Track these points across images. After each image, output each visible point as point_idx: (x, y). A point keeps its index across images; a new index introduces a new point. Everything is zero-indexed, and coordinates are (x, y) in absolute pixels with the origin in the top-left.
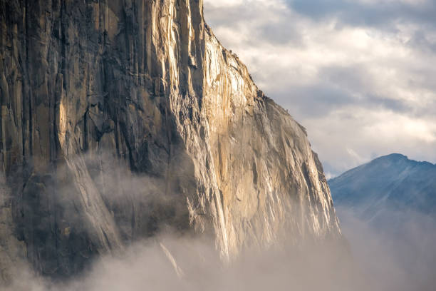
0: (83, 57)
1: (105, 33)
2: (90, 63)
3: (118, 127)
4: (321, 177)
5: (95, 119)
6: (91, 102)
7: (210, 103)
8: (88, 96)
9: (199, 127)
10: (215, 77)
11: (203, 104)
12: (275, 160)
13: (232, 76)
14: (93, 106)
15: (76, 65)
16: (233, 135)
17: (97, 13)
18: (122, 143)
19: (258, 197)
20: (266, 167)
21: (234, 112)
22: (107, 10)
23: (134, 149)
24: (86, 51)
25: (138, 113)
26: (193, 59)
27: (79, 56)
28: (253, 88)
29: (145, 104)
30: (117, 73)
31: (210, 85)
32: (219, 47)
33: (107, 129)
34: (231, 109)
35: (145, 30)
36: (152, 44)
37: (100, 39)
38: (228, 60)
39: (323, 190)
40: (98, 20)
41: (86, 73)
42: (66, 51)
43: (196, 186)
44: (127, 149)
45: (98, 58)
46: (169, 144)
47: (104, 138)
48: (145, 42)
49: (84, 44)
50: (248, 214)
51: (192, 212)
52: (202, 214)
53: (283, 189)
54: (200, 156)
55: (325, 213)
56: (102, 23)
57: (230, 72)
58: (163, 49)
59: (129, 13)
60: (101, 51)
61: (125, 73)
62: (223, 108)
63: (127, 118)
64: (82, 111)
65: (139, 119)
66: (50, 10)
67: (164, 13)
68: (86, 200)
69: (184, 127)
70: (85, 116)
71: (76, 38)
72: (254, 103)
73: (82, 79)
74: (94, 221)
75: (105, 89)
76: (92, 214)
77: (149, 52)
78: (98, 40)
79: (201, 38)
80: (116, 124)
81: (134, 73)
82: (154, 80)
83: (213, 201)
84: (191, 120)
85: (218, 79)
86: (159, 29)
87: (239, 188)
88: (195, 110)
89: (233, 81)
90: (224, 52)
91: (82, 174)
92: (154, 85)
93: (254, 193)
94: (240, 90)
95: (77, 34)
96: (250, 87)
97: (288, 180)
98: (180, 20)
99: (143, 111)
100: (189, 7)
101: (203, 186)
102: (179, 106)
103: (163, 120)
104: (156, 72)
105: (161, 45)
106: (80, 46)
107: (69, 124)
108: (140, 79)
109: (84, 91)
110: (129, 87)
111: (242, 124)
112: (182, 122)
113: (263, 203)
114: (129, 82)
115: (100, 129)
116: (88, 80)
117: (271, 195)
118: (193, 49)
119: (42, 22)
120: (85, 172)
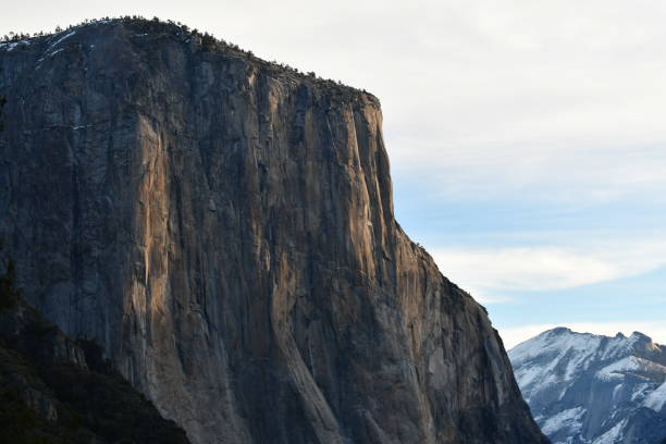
0: (291, 255)
1: (309, 234)
2: (297, 260)
3: (324, 315)
5: (304, 309)
6: (299, 294)
8: (296, 288)
11: (398, 291)
14: (301, 297)
15: (285, 262)
17: (301, 216)
18: (328, 329)
19: (448, 370)
22: (310, 214)
23: (339, 333)
24: (293, 250)
25: (341, 302)
26: (386, 252)
29: (346, 294)
30: (321, 268)
33: (315, 317)
36: (351, 241)
38: (416, 251)
40: (302, 222)
41: (294, 268)
42: (276, 251)
44: (332, 333)
45: (304, 255)
46: (369, 328)
47: (314, 323)
50: (440, 386)
56: (306, 225)
58: (361, 244)
59: (328, 215)
60: (306, 248)
61: (327, 267)
63: (331, 307)
64: (292, 302)
65: (342, 307)
66: (261, 215)
67: (360, 214)
68: (299, 380)
70: (295, 307)
73: (290, 274)
74: (304, 395)
75: (311, 281)
76: (305, 392)
77: (348, 248)
79: (393, 235)
81: (336, 267)
82: (354, 272)
86: (356, 228)
87: (431, 363)
88: (391, 296)
91: (294, 357)
92: (354, 277)
98: (375, 221)
99: (345, 300)
100: (381, 209)
103: (363, 307)
104: (355, 265)
105: (358, 241)
107: (282, 314)
108: (341, 272)
109: (293, 284)
110: (332, 279)
114: (331, 275)
115: (308, 317)
118: (386, 244)
119: (254, 226)
120: (298, 355)
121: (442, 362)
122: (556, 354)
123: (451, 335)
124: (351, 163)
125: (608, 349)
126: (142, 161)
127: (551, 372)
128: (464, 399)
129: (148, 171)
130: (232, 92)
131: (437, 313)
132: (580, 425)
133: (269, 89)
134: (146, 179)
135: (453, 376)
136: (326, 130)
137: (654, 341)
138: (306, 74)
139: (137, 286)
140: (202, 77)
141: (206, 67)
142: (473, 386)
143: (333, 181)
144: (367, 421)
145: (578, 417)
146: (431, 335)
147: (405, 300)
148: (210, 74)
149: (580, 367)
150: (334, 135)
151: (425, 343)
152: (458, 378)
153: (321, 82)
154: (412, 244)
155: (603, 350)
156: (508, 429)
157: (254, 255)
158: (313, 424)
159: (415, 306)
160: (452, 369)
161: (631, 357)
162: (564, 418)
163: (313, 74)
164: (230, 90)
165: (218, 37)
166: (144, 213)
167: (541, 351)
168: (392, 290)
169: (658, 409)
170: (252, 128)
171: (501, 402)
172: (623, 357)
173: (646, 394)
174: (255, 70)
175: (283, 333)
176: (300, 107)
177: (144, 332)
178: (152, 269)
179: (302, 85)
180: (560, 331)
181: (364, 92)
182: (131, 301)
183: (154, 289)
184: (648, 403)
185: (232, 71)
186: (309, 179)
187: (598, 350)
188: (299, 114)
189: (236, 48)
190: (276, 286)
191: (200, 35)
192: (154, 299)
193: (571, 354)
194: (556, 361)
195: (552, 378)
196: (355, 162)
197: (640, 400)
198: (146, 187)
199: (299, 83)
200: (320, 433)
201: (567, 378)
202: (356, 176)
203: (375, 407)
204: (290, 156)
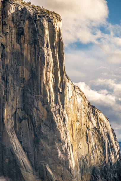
0: (15, 88)
1: (24, 79)
2: (18, 91)
3: (29, 117)
4: (115, 139)
5: (19, 114)
6: (18, 107)
7: (68, 108)
8: (17, 104)
9: (63, 118)
10: (70, 97)
11: (65, 108)
12: (96, 132)
13: (78, 97)
14: (18, 108)
15: (12, 91)
16: (78, 121)
17: (20, 70)
18: (31, 124)
19: (88, 147)
20: (91, 134)
21: (78, 112)
22: (25, 69)
23: (36, 126)
24: (16, 86)
25: (37, 112)
26: (60, 89)
27: (13, 88)
28: (87, 102)
29: (40, 108)
30: (29, 95)
31: (68, 100)
32: (72, 85)
33: (24, 118)
34: (77, 110)
35: (41, 77)
36: (43, 83)
37: (22, 81)
38: (76, 90)
39: (116, 144)
40: (21, 73)
41: (16, 95)
42: (8, 86)
43: (61, 142)
44: (32, 126)
45: (21, 89)
46: (50, 124)
47: (23, 122)
48: (41, 82)
49: (15, 83)
50: (84, 154)
51: (60, 153)
52: (63, 154)
53: (99, 144)
54: (63, 129)
55: (117, 154)
56: (23, 74)
57: (77, 95)
58: (48, 85)
59: (34, 70)
60: (22, 86)
61: (32, 95)
62: (74, 110)
63: (33, 114)
64: (14, 111)
65: (38, 114)
66: (1, 69)
67: (49, 70)
68: (15, 147)
69: (57, 117)
70: (15, 113)
71: (12, 81)
72: (87, 108)
73: (14, 98)
74: (17, 155)
75: (23, 101)
76: (18, 153)
77: (42, 86)
78: (21, 82)
79: (64, 81)
80: (28, 116)
81: (36, 95)
82: (44, 98)
83: (68, 148)
84: (59, 114)
85: (72, 97)
86: (46, 77)
87: (80, 143)
88: (61, 110)
89: (78, 98)
90: (74, 86)
91: (14, 137)
92: (44, 100)
93: (87, 145)
94: (81, 102)
95: (12, 79)
96: (85, 101)
97: (101, 140)
98: (55, 73)
99: (39, 111)
100: (59, 68)
101: (64, 142)
102: (54, 109)
103: (48, 115)
104: (45, 95)
105: (47, 84)
106: (13, 84)
107: (8, 116)
108: (38, 97)
109: (15, 102)
110: (34, 101)
111: (82, 116)
112: (55, 115)
113: (90, 150)
114: (34, 99)
115: (21, 118)
116: (17, 98)
117: (94, 146)
120: (15, 136)
121: (86, 143)
124: (45, 46)
133: (8, 9)
136: (34, 30)
138: (26, 2)
143: (37, 54)
144: (47, 169)
150: (38, 33)
153: (34, 7)
156: (116, 176)
158: (21, 169)
163: (30, 3)
168: (62, 107)
175: (9, 125)
176: (22, 18)
181: (54, 13)
186: (25, 53)
188: (22, 22)
190: (6, 103)
196: (47, 46)
199: (23, 7)
200: (24, 173)
202: (47, 52)
203: (51, 162)
204: (17, 42)
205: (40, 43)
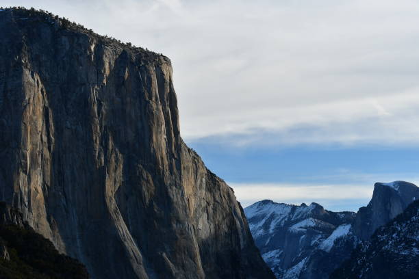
1: (128, 143)
9: (180, 191)
11: (182, 179)
15: (113, 160)
17: (123, 132)
19: (210, 227)
25: (147, 185)
26: (175, 154)
33: (131, 194)
35: (149, 140)
36: (154, 148)
40: (124, 135)
42: (108, 153)
43: (180, 223)
45: (125, 156)
47: (130, 198)
48: (150, 147)
50: (205, 237)
51: (179, 237)
54: (181, 206)
58: (160, 149)
59: (140, 131)
60: (127, 152)
63: (141, 188)
64: (118, 186)
65: (148, 188)
67: (159, 130)
68: (122, 233)
70: (119, 189)
71: (113, 146)
73: (116, 168)
74: (127, 245)
75: (129, 172)
76: (125, 240)
77: (152, 151)
82: (155, 167)
83: (189, 231)
86: (157, 139)
87: (199, 223)
88: (178, 182)
91: (119, 219)
92: (155, 170)
93: (208, 225)
95: (113, 144)
98: (168, 134)
100: (172, 127)
101: (184, 223)
102: (169, 180)
103: (161, 189)
104: (156, 163)
105: (158, 148)
107: (111, 192)
110: (142, 171)
112: (171, 189)
115: (127, 194)
118: (175, 149)
119: (94, 138)
120: (121, 218)
121: (206, 222)
122: (263, 216)
123: (212, 206)
124: (154, 99)
125: (296, 214)
126: (25, 97)
127: (260, 228)
128: (220, 245)
129: (29, 103)
130: (81, 55)
131: (204, 192)
132: (279, 261)
133: (103, 53)
134: (28, 108)
135: (213, 230)
136: (138, 78)
137: (325, 209)
138: (125, 43)
139: (22, 175)
140: (62, 45)
141: (64, 39)
142: (225, 237)
143: (143, 110)
144: (164, 259)
145: (278, 255)
146: (200, 205)
147: (185, 184)
148: (67, 44)
149: (279, 225)
150: (143, 82)
151: (196, 211)
152: (216, 232)
153: (135, 49)
154: (189, 149)
155: (293, 214)
156: (246, 263)
157: (94, 156)
158: (131, 261)
159: (190, 187)
160: (212, 226)
161: (311, 219)
162: (269, 256)
163: (130, 44)
164: (79, 53)
165: (71, 21)
166: (26, 130)
167: (254, 215)
168: (178, 178)
169: (328, 250)
170: (93, 77)
171: (242, 247)
172: (305, 218)
173: (320, 241)
174: (95, 41)
175: (112, 204)
176: (122, 65)
177: (27, 203)
178: (31, 164)
179: (124, 51)
180: (266, 202)
181: (162, 55)
182: (18, 184)
183: (32, 177)
184: (322, 247)
185: (81, 41)
186: (128, 109)
187: (290, 214)
188: (122, 69)
189: (82, 27)
190: (107, 175)
191: (60, 19)
192: (32, 184)
193: (273, 216)
194: (264, 221)
195: (261, 231)
197: (316, 245)
198: (28, 114)
199: (121, 49)
200: (135, 266)
201: (271, 231)
202: (157, 107)
203: (168, 250)
204: (116, 95)
205: (147, 95)
